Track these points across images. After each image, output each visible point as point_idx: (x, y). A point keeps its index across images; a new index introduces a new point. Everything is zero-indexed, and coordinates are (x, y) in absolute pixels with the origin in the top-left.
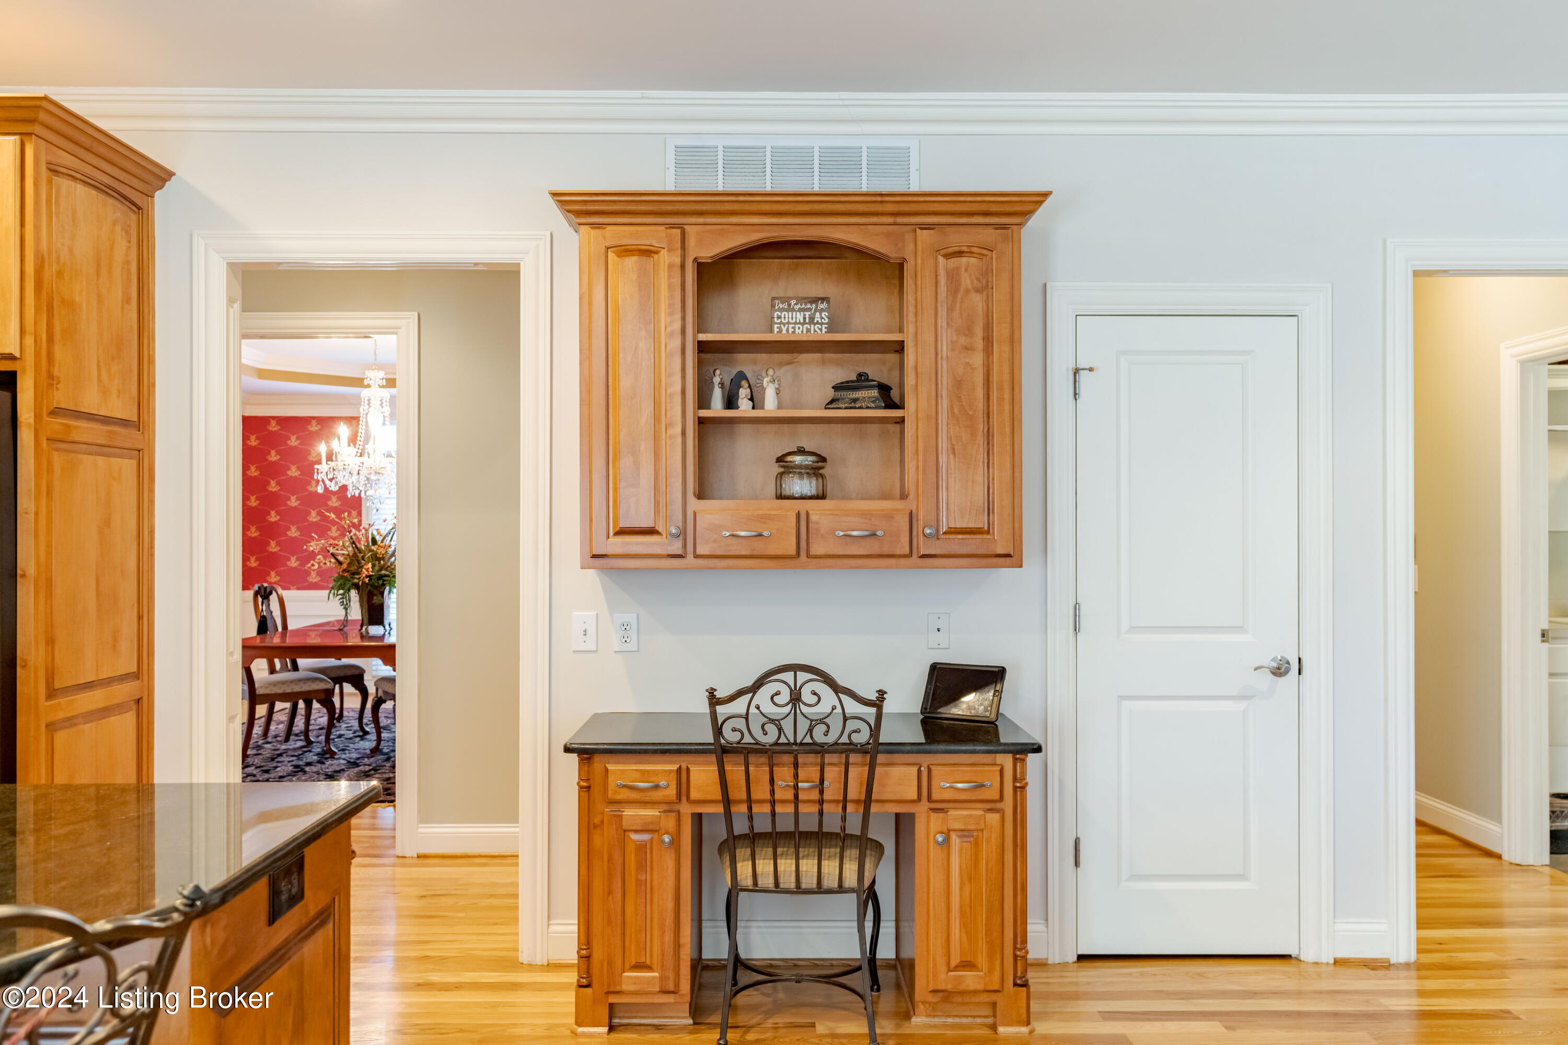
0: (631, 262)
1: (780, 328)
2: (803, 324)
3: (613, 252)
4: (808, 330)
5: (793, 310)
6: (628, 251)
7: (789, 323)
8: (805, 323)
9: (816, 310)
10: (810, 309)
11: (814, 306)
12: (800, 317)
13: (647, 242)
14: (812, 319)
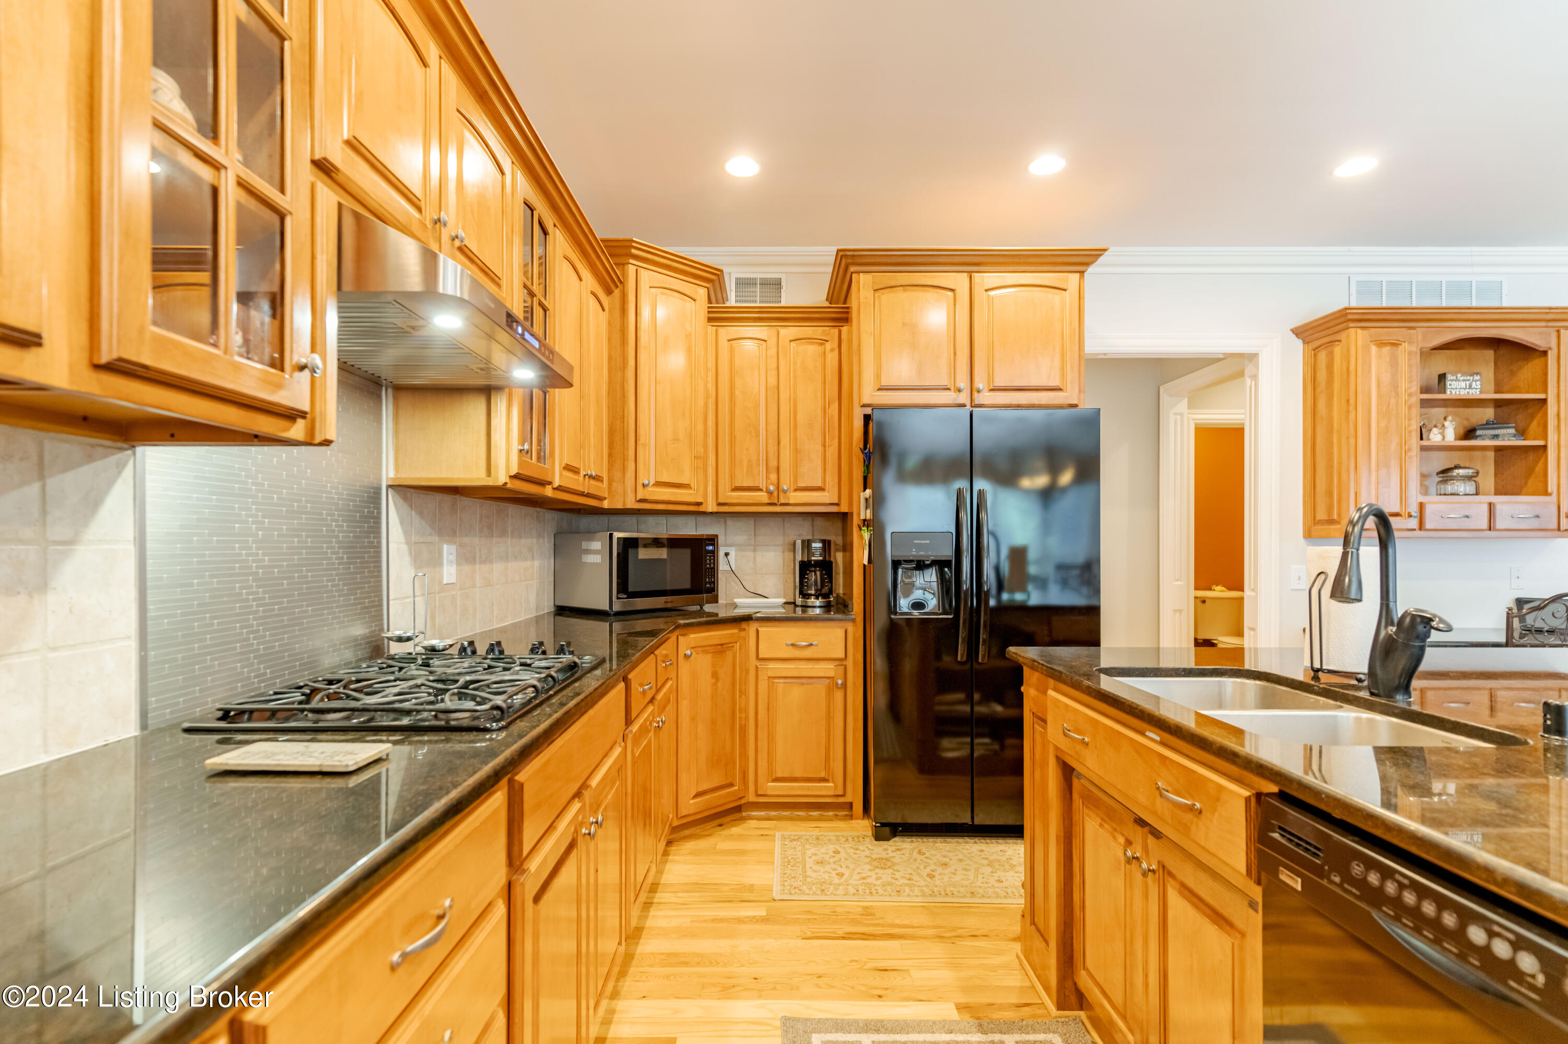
0: (1386, 350)
1: (1451, 392)
2: (1465, 389)
3: (1374, 345)
4: (1468, 393)
5: (1459, 380)
6: (1382, 343)
7: (1456, 388)
8: (1466, 388)
9: (1473, 380)
10: (1469, 380)
11: (1472, 378)
12: (1463, 384)
13: (1396, 338)
14: (1470, 387)
